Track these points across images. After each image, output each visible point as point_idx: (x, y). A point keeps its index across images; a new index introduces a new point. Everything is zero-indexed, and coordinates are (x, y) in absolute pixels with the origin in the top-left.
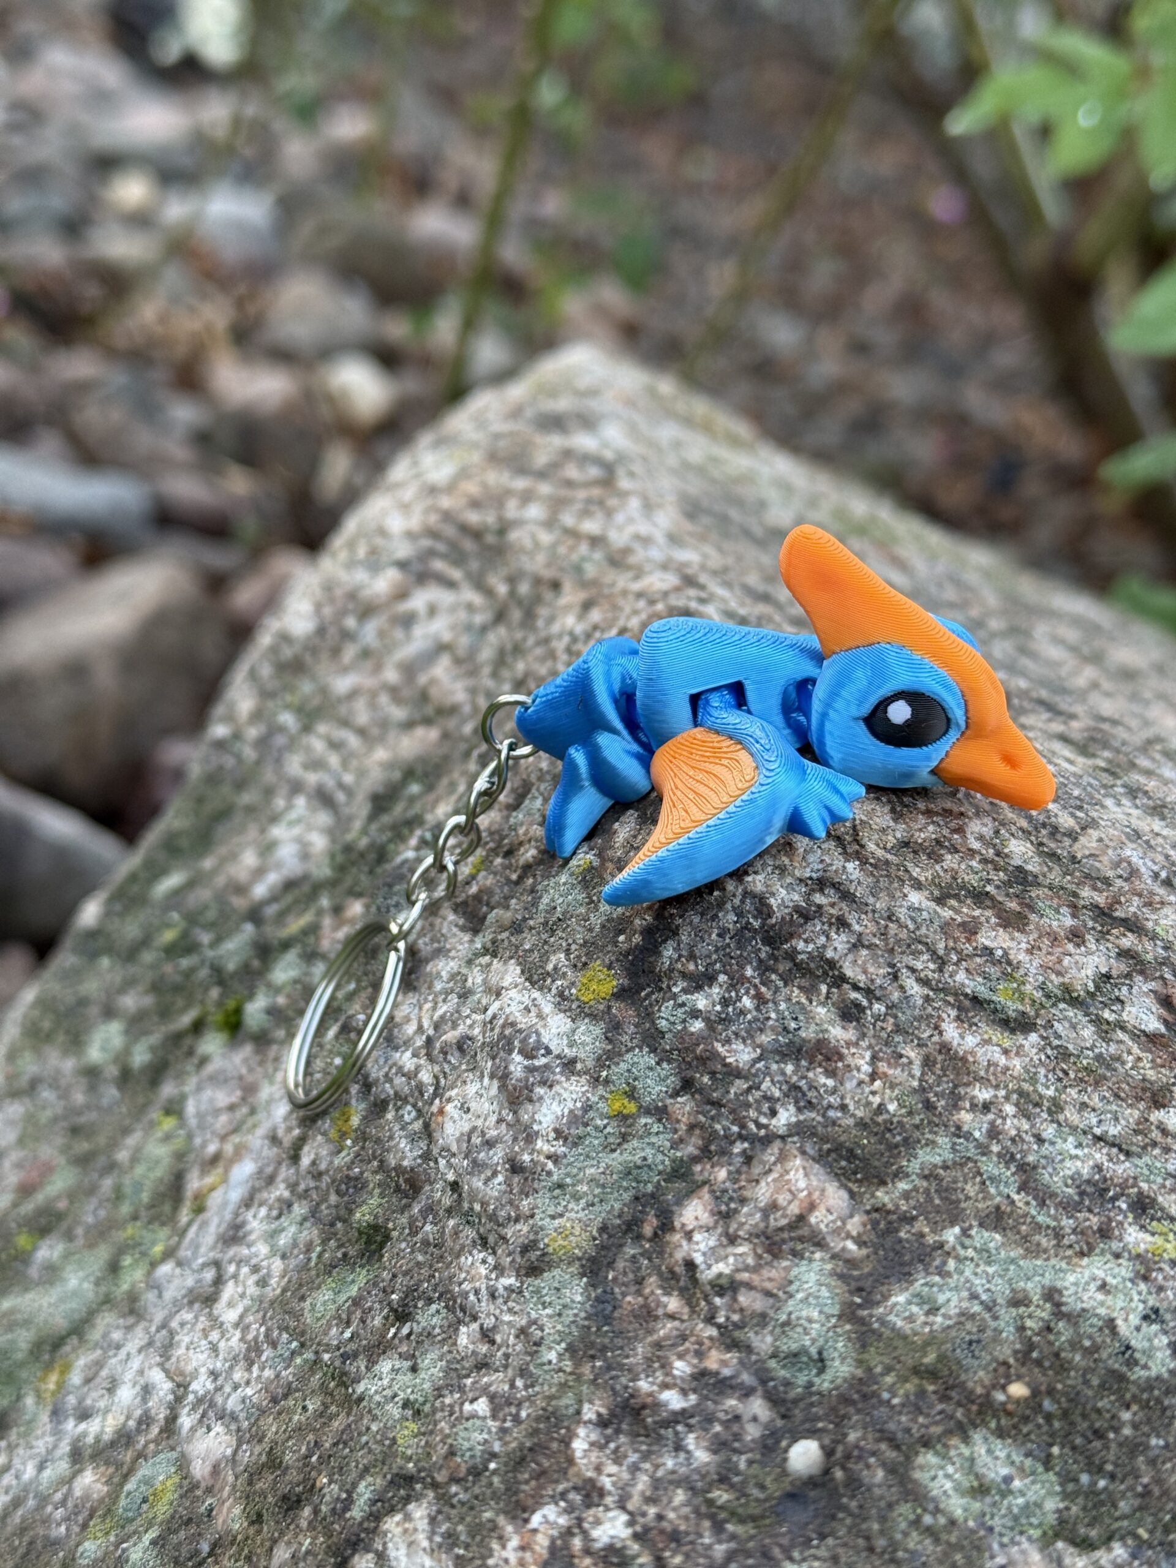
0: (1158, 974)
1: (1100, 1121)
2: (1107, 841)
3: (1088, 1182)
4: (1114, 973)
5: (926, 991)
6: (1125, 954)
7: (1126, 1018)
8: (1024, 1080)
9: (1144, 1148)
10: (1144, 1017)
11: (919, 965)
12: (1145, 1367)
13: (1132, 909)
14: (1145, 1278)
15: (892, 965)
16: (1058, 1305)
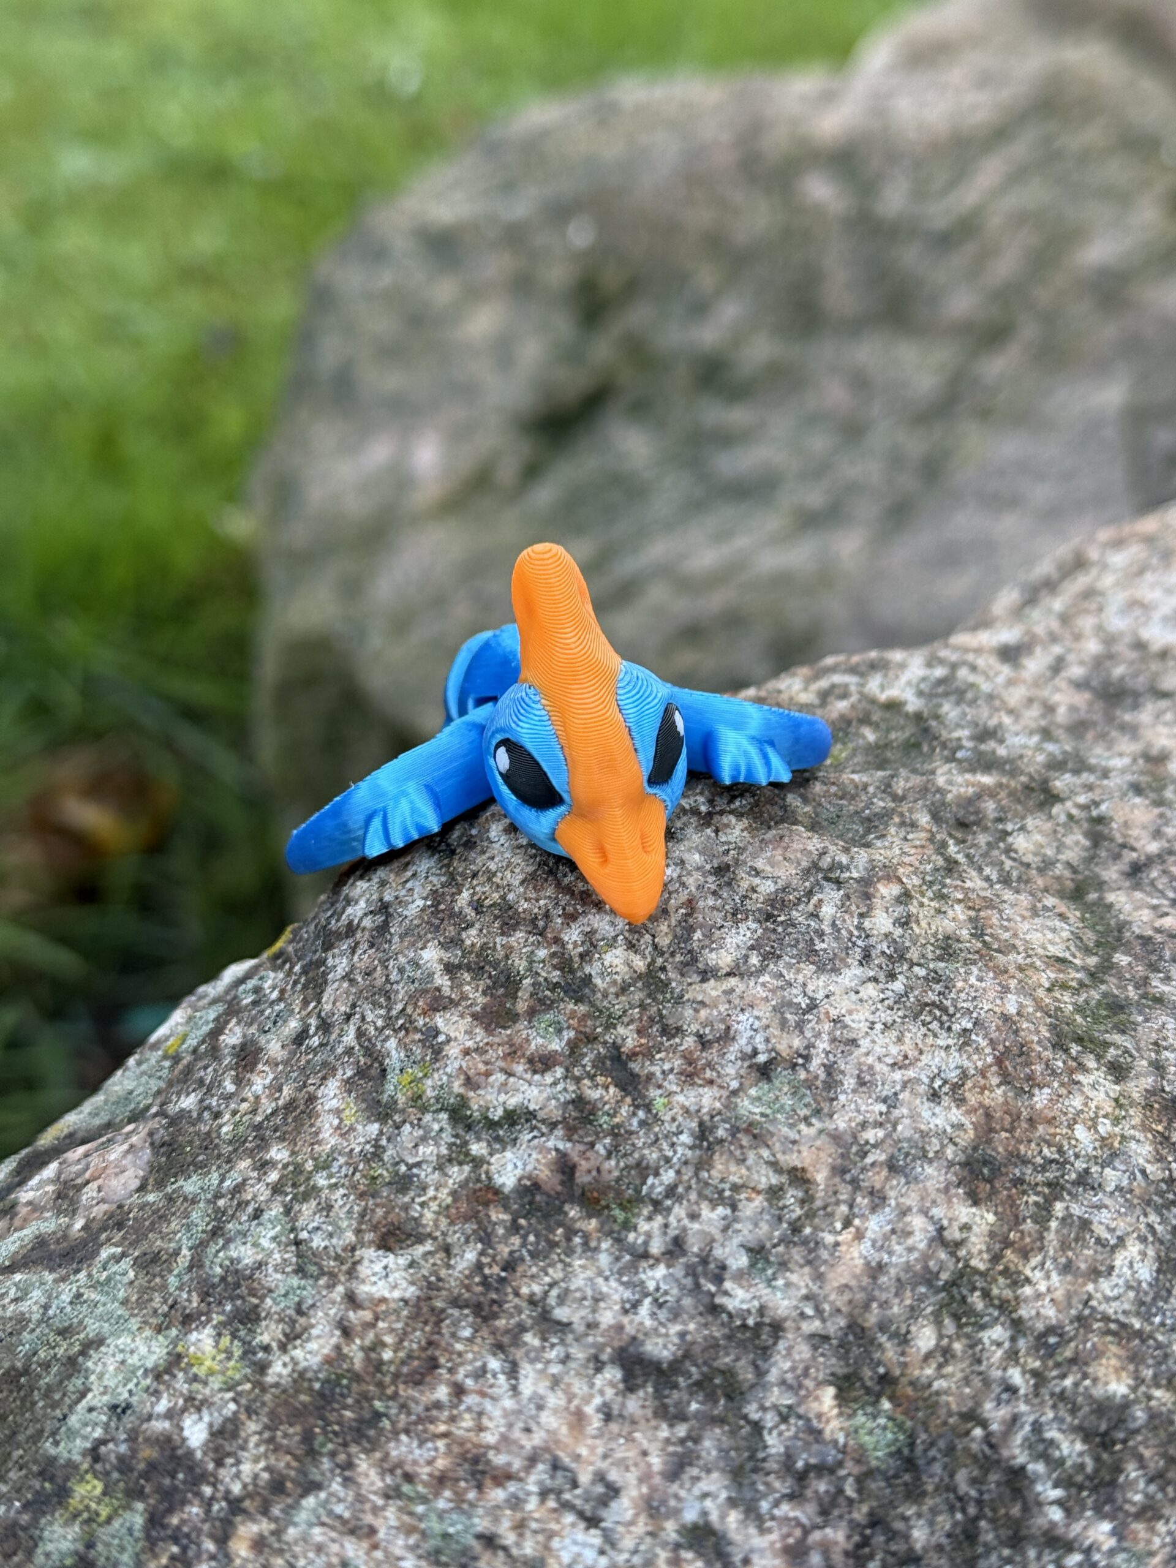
0: (589, 1139)
1: (318, 1229)
2: (734, 997)
3: (237, 1271)
4: (541, 1115)
5: (354, 1043)
6: (579, 1102)
7: (493, 1160)
8: (315, 1159)
9: (322, 1273)
10: (510, 1167)
11: (370, 1017)
12: (56, 1443)
13: (653, 1069)
14: (158, 1377)
15: (354, 1006)
16: (83, 1353)
